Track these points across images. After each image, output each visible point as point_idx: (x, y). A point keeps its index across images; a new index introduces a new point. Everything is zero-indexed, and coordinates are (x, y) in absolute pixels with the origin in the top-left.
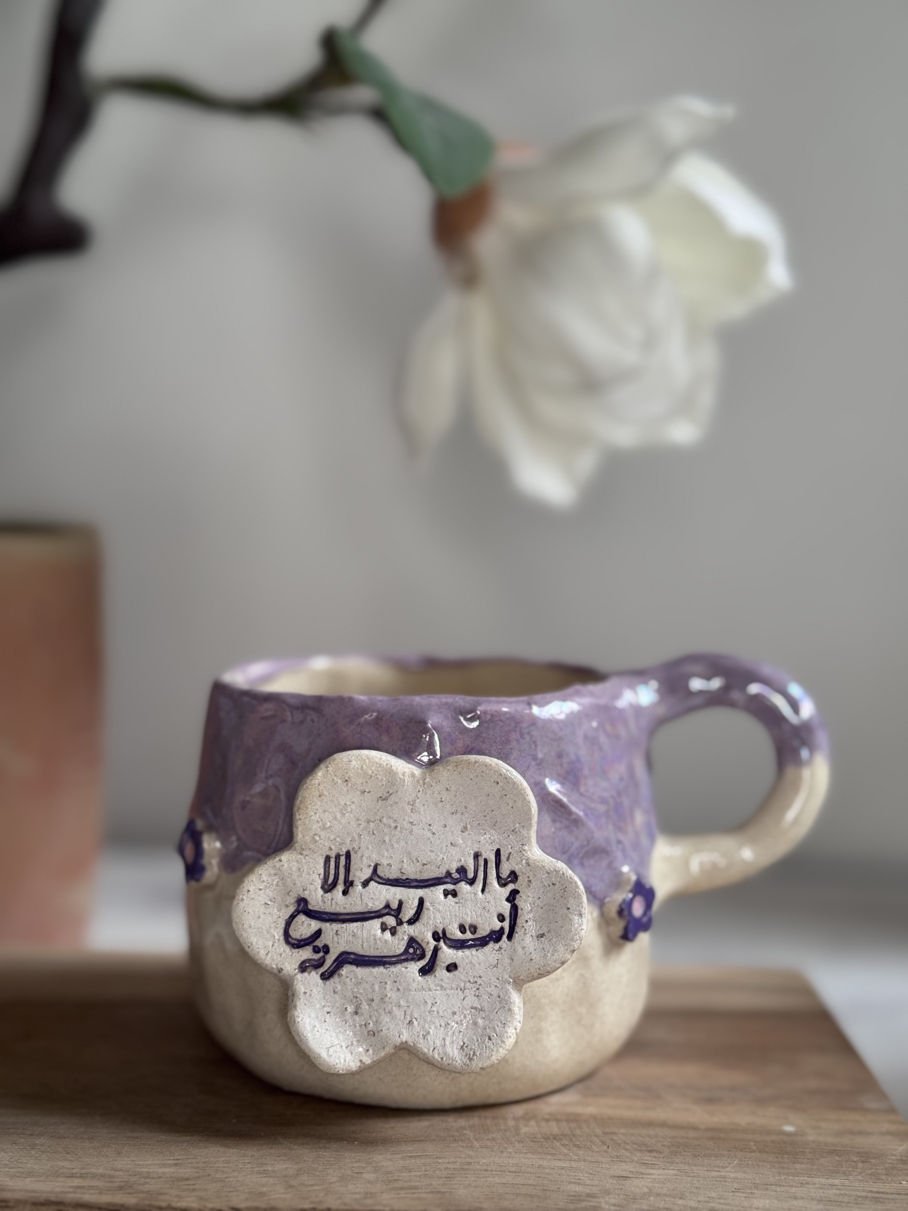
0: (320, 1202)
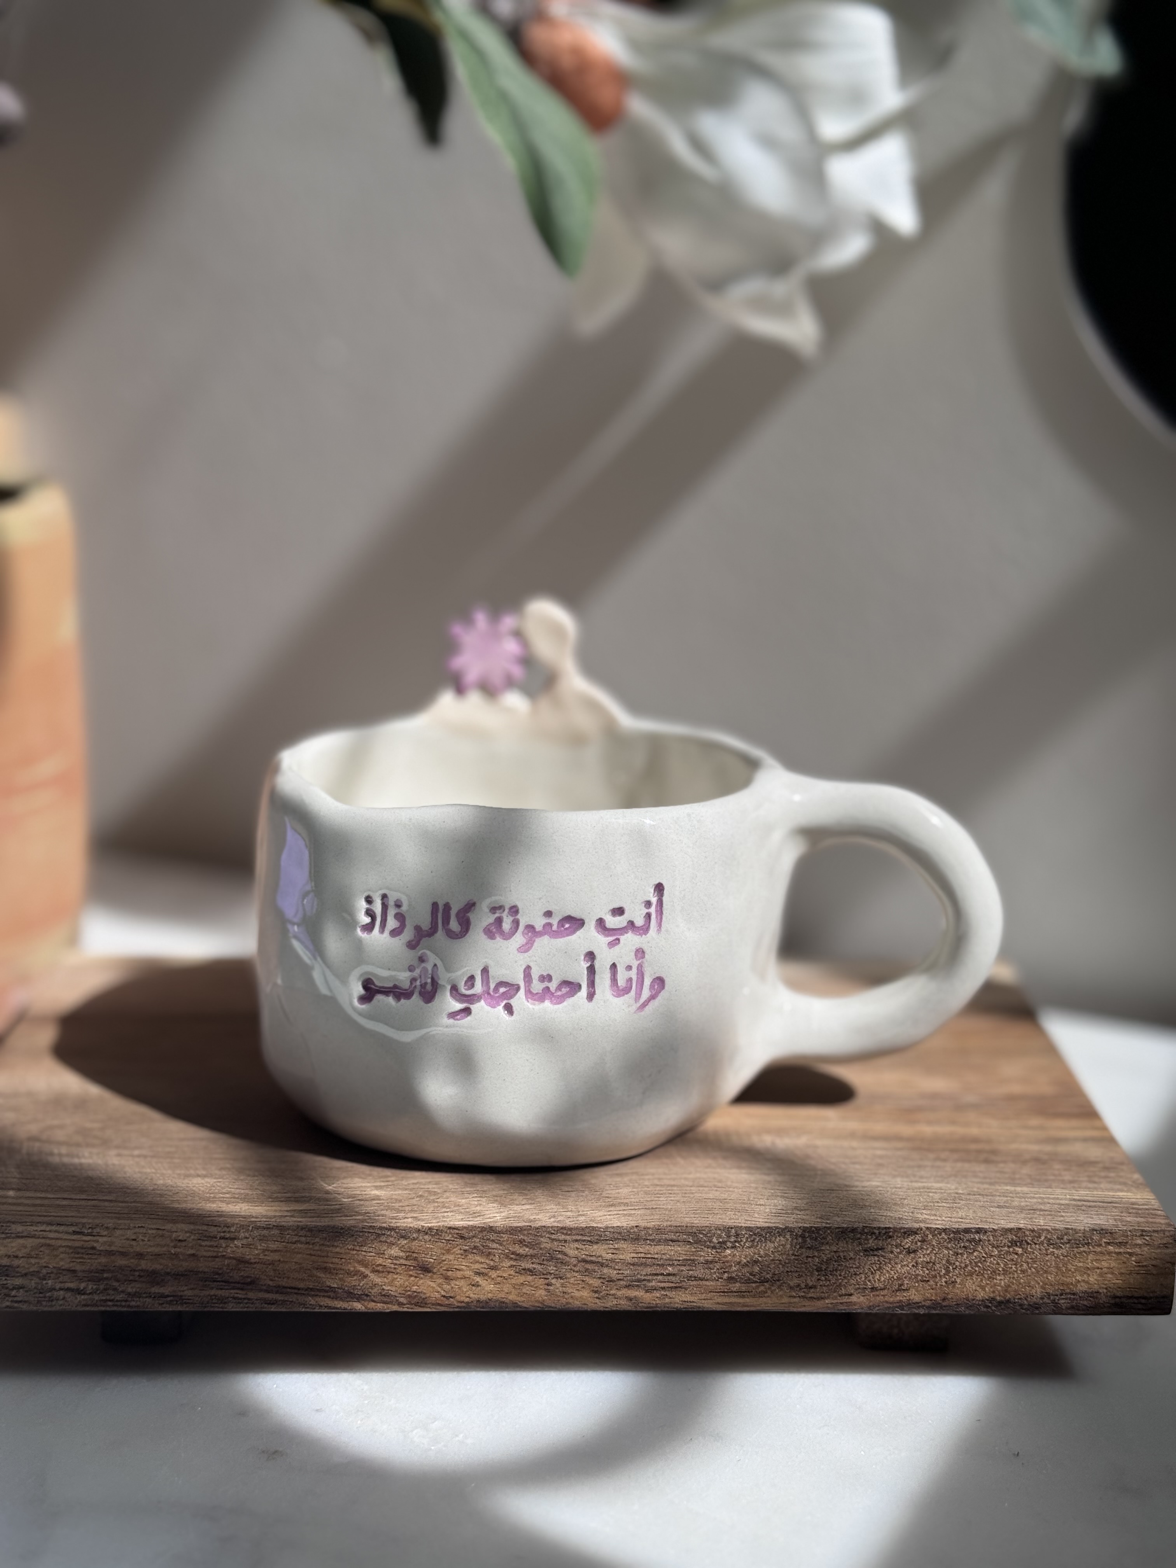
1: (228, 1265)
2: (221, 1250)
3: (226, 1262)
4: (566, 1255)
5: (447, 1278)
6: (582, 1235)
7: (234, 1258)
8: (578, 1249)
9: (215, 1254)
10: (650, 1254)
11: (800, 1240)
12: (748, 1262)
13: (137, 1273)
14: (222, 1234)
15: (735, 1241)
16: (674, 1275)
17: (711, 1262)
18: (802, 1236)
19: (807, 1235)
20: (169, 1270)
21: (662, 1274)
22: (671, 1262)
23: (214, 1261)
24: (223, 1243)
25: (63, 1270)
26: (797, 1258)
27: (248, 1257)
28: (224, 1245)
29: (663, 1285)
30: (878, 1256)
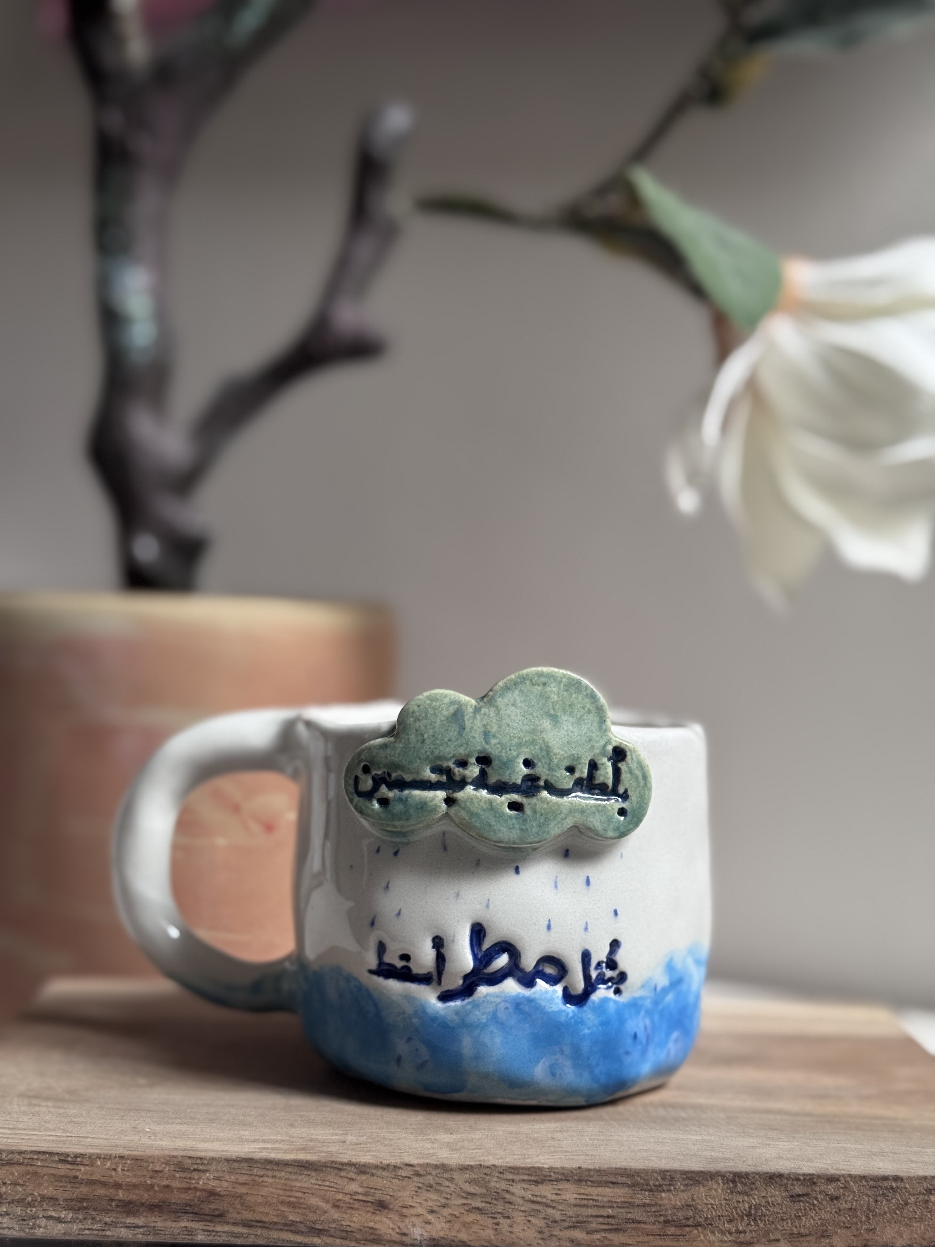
0: (484, 1161)
1: (199, 1197)
2: (193, 1182)
3: (198, 1194)
4: (513, 1194)
5: (403, 1216)
6: (528, 1175)
7: (205, 1190)
8: (524, 1189)
9: (187, 1186)
10: (590, 1195)
11: (731, 1185)
12: (683, 1206)
13: (114, 1204)
14: (196, 1166)
15: (670, 1185)
16: (613, 1217)
17: (649, 1205)
18: (733, 1181)
19: (737, 1179)
20: (144, 1201)
21: (602, 1216)
22: (611, 1205)
23: (185, 1193)
24: (196, 1175)
25: (47, 1198)
26: (728, 1202)
27: (218, 1189)
28: (196, 1177)
29: (603, 1227)
30: (802, 1201)
